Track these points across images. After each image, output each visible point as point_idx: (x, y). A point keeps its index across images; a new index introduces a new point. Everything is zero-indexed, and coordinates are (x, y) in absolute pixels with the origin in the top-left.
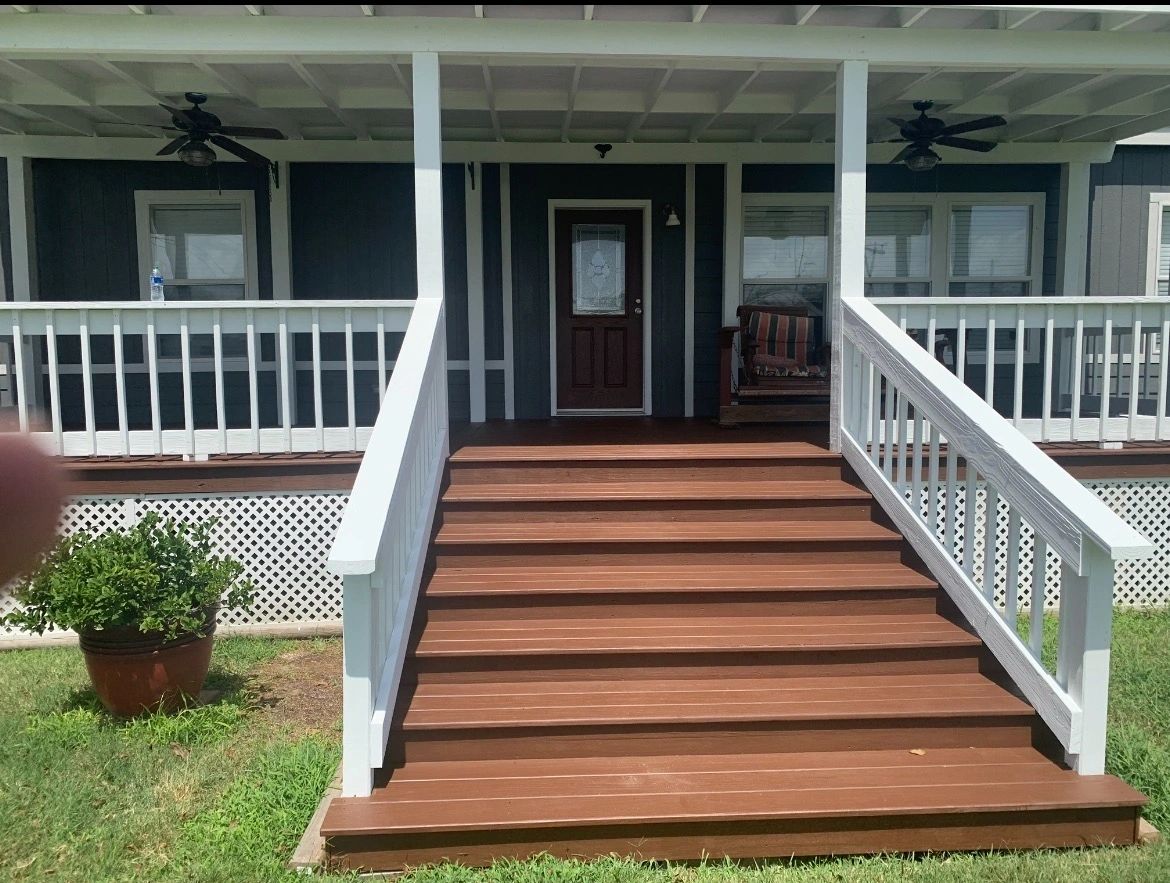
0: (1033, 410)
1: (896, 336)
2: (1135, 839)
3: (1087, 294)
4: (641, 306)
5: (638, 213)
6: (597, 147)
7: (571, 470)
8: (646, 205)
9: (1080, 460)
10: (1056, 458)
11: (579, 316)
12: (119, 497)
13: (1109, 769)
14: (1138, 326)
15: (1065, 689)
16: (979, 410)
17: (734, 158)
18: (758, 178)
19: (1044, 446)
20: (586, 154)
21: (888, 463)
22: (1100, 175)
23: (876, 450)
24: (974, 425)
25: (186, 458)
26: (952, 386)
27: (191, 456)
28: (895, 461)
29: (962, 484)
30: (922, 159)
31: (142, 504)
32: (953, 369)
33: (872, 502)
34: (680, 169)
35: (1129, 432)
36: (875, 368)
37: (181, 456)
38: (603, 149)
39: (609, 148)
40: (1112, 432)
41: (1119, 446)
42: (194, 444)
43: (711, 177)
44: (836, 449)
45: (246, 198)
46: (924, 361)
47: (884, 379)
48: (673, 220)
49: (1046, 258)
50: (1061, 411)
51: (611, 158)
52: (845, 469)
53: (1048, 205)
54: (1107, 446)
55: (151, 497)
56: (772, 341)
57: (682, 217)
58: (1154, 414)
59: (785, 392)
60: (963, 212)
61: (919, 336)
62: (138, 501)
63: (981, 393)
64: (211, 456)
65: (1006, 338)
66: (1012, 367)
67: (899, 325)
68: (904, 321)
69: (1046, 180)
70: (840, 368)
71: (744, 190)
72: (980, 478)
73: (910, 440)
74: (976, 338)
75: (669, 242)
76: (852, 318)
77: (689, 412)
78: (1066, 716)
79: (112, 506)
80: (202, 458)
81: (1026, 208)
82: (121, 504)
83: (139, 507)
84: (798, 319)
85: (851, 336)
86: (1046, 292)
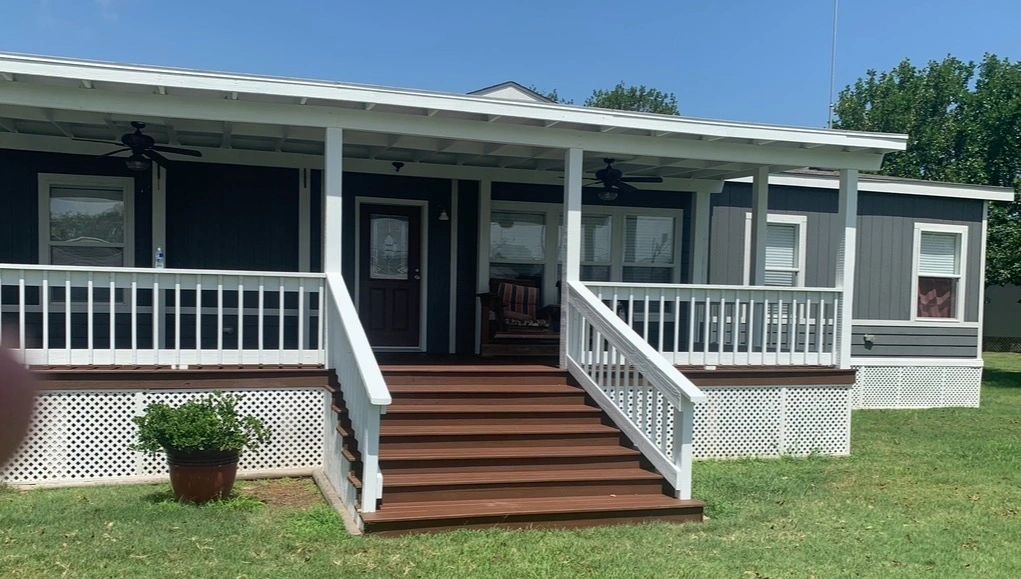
0: (669, 347)
1: (596, 302)
2: (701, 520)
3: (708, 283)
4: (419, 274)
5: (419, 209)
6: (394, 164)
7: (416, 377)
8: (424, 204)
9: (696, 374)
10: (684, 374)
11: (374, 279)
12: (132, 391)
13: (692, 497)
14: (738, 301)
15: (675, 463)
16: (641, 344)
17: (486, 178)
18: (501, 191)
19: (678, 367)
20: (386, 168)
21: (594, 374)
22: (716, 200)
23: (587, 367)
24: (638, 350)
25: (174, 367)
26: (627, 330)
27: (177, 366)
28: (597, 374)
29: (631, 388)
30: (608, 194)
31: (147, 395)
32: (627, 322)
33: (586, 394)
34: (448, 182)
35: (719, 360)
36: (586, 321)
37: (170, 366)
38: (398, 166)
39: (402, 165)
40: (710, 360)
41: (714, 368)
42: (181, 359)
43: (470, 189)
44: (563, 367)
45: (128, 184)
46: (611, 316)
47: (591, 328)
48: (444, 217)
49: (683, 252)
50: (683, 347)
51: (403, 172)
52: (569, 378)
53: (685, 217)
54: (708, 368)
55: (153, 391)
56: (513, 302)
57: (449, 215)
58: (732, 351)
59: (524, 336)
60: (632, 220)
61: (607, 303)
62: (144, 394)
63: (641, 334)
64: (190, 366)
65: (654, 306)
66: (658, 323)
67: (597, 296)
68: (600, 295)
69: (683, 202)
70: (566, 321)
71: (493, 198)
72: (650, 384)
73: (605, 362)
74: (639, 306)
75: (440, 231)
76: (573, 293)
77: (452, 349)
78: (675, 474)
79: (127, 397)
80: (184, 367)
81: (671, 219)
82: (133, 395)
83: (145, 397)
84: (530, 288)
85: (572, 302)
86: (683, 281)
